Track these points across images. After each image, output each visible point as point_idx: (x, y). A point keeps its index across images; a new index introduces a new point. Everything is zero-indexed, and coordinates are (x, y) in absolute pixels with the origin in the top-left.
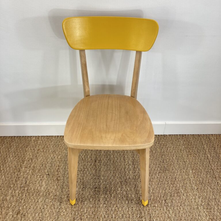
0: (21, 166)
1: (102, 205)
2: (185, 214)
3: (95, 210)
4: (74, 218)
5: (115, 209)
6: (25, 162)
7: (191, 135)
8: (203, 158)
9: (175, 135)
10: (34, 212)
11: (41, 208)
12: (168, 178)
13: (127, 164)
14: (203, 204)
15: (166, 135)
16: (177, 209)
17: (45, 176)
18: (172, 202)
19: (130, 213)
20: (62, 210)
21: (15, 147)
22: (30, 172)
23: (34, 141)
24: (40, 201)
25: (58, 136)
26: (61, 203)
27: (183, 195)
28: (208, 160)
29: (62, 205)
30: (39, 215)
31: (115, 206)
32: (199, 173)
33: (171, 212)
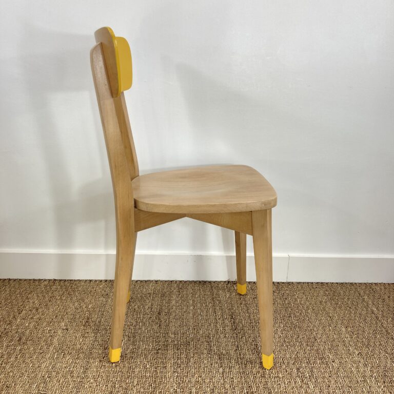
0: (14, 317)
1: (170, 373)
2: (340, 389)
3: (155, 381)
4: (112, 392)
5: (198, 380)
6: (24, 312)
7: (337, 283)
8: (364, 312)
9: (308, 283)
10: (28, 382)
11: (43, 377)
12: (301, 337)
13: (219, 319)
14: (375, 374)
15: (292, 283)
16: (324, 382)
17: (60, 332)
18: (312, 371)
19: (227, 386)
20: (88, 380)
21: (8, 292)
22: (32, 326)
23: (46, 286)
24: (43, 366)
25: (91, 281)
26: (87, 369)
27: (333, 361)
28: (373, 315)
29: (89, 372)
30: (38, 387)
31: (196, 375)
32: (360, 332)
33: (312, 386)
